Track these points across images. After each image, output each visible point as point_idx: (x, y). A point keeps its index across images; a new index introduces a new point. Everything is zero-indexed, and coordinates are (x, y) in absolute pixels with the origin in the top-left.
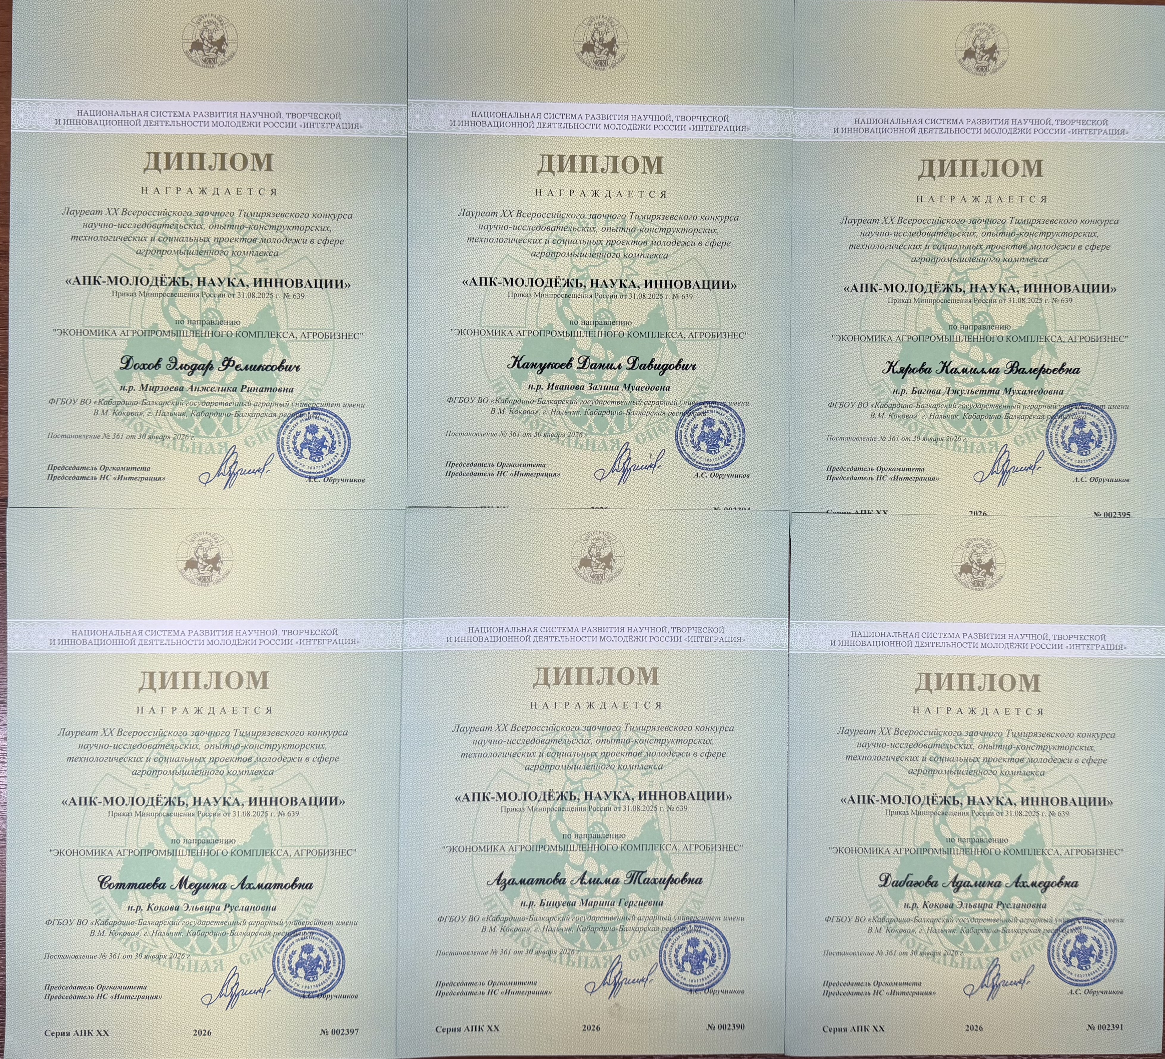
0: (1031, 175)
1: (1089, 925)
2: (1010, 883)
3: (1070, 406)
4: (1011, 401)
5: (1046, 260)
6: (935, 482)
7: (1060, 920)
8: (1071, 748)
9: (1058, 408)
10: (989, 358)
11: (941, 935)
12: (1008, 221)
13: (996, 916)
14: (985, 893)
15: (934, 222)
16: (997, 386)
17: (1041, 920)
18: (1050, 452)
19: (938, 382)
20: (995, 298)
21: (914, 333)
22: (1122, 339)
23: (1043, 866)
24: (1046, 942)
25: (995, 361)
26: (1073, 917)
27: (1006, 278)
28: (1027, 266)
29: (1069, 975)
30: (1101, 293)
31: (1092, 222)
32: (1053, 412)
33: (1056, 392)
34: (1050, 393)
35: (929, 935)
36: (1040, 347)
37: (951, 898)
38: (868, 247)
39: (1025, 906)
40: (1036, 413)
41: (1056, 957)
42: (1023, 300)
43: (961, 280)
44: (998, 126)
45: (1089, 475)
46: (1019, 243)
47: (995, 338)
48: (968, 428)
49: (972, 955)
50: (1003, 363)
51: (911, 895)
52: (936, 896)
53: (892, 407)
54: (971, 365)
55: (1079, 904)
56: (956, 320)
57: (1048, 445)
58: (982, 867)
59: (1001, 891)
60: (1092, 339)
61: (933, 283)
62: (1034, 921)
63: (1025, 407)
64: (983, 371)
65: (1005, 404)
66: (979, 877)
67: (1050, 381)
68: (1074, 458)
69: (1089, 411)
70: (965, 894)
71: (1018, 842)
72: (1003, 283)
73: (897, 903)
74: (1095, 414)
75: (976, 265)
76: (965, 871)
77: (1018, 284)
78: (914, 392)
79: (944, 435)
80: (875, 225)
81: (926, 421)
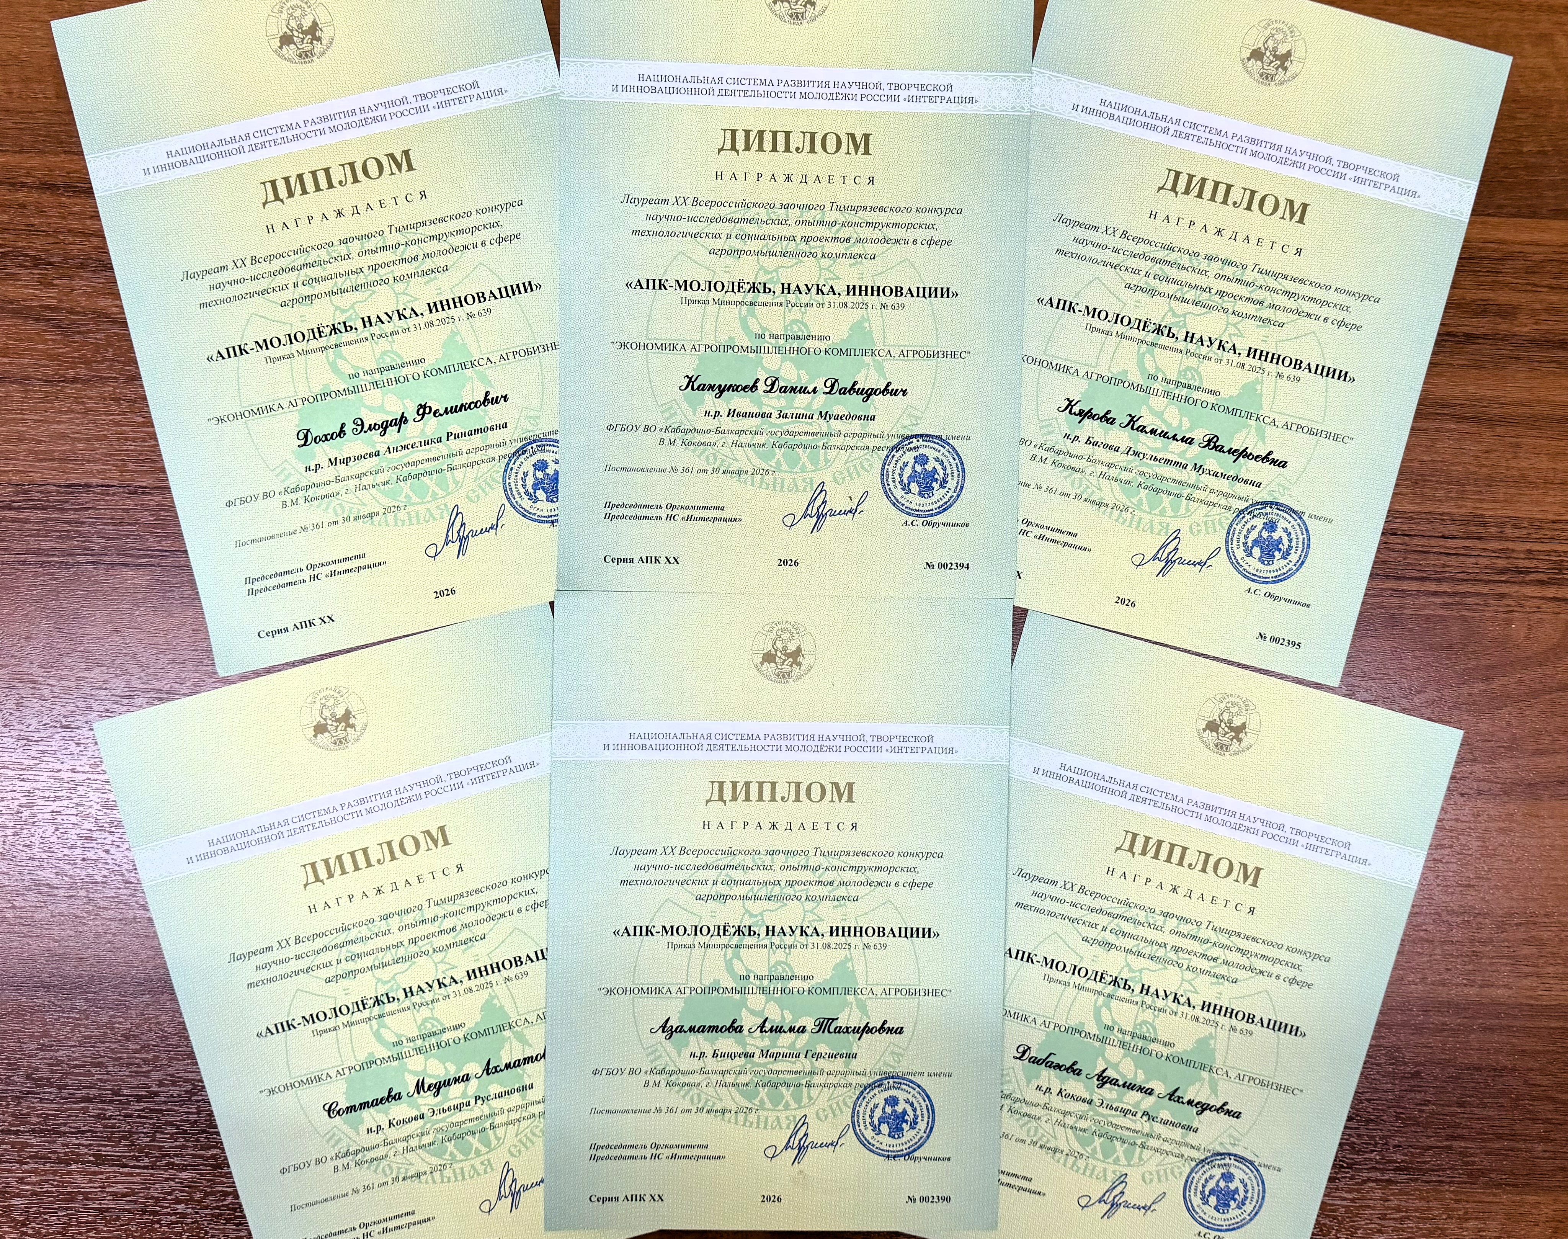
0: (1291, 219)
1: (1241, 1165)
2: (1164, 1094)
3: (1265, 504)
4: (1198, 480)
5: (1281, 325)
6: (1086, 553)
7: (1209, 1151)
8: (1275, 961)
9: (1250, 502)
10: (1186, 424)
11: (1069, 1131)
12: (1250, 268)
13: (1138, 1127)
14: (1134, 1096)
15: (1163, 247)
16: (1186, 459)
17: (1186, 1145)
18: (1227, 551)
19: (1119, 436)
20: (1210, 355)
21: (1106, 373)
22: (1346, 440)
23: (1206, 1085)
24: (1188, 1170)
25: (1191, 429)
26: (1224, 1151)
27: (1230, 335)
28: (1258, 326)
29: (1202, 1215)
30: (1335, 380)
31: (1349, 293)
32: (1243, 505)
33: (1252, 483)
34: (1246, 482)
35: (1056, 1128)
36: (1245, 426)
37: (1092, 1093)
38: (1079, 257)
39: (1173, 1124)
40: (1223, 501)
41: (1193, 1191)
42: (1243, 365)
43: (1177, 324)
44: (1267, 151)
45: (1265, 588)
46: (1255, 296)
47: (1199, 402)
48: (1140, 500)
49: (1099, 1163)
50: (1199, 435)
51: (1048, 1077)
52: (1074, 1085)
53: (1059, 453)
54: (1161, 427)
55: (1235, 1139)
56: (1158, 369)
57: (1227, 542)
58: (1137, 1067)
59: (1152, 1099)
60: (1311, 432)
61: (1144, 319)
62: (1180, 1144)
63: (1212, 491)
64: (1174, 438)
65: (1190, 482)
66: (1130, 1078)
67: (1250, 469)
68: (1254, 564)
69: (1285, 515)
70: (1109, 1093)
71: (1186, 1051)
72: (1224, 339)
73: (1029, 1082)
74: (1291, 519)
75: (1198, 310)
76: (1116, 1067)
77: (1242, 346)
78: (1088, 442)
79: (1110, 501)
80: (1093, 232)
81: (1094, 480)
